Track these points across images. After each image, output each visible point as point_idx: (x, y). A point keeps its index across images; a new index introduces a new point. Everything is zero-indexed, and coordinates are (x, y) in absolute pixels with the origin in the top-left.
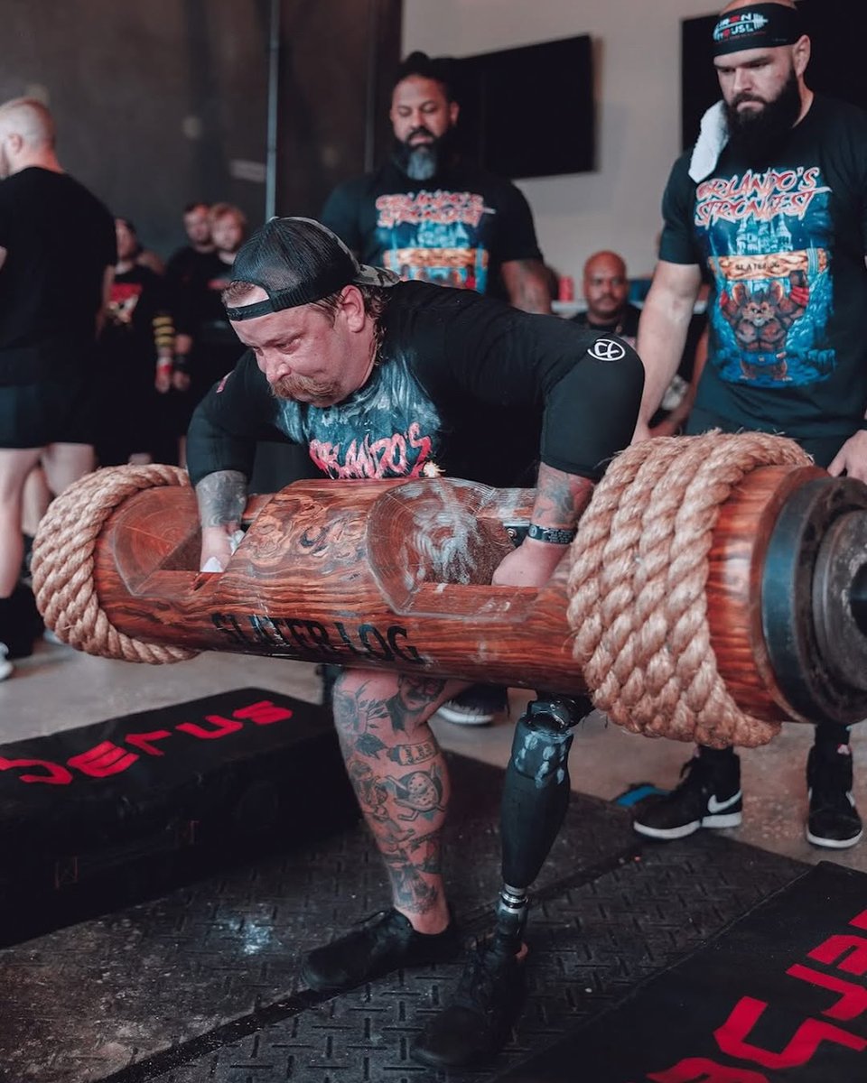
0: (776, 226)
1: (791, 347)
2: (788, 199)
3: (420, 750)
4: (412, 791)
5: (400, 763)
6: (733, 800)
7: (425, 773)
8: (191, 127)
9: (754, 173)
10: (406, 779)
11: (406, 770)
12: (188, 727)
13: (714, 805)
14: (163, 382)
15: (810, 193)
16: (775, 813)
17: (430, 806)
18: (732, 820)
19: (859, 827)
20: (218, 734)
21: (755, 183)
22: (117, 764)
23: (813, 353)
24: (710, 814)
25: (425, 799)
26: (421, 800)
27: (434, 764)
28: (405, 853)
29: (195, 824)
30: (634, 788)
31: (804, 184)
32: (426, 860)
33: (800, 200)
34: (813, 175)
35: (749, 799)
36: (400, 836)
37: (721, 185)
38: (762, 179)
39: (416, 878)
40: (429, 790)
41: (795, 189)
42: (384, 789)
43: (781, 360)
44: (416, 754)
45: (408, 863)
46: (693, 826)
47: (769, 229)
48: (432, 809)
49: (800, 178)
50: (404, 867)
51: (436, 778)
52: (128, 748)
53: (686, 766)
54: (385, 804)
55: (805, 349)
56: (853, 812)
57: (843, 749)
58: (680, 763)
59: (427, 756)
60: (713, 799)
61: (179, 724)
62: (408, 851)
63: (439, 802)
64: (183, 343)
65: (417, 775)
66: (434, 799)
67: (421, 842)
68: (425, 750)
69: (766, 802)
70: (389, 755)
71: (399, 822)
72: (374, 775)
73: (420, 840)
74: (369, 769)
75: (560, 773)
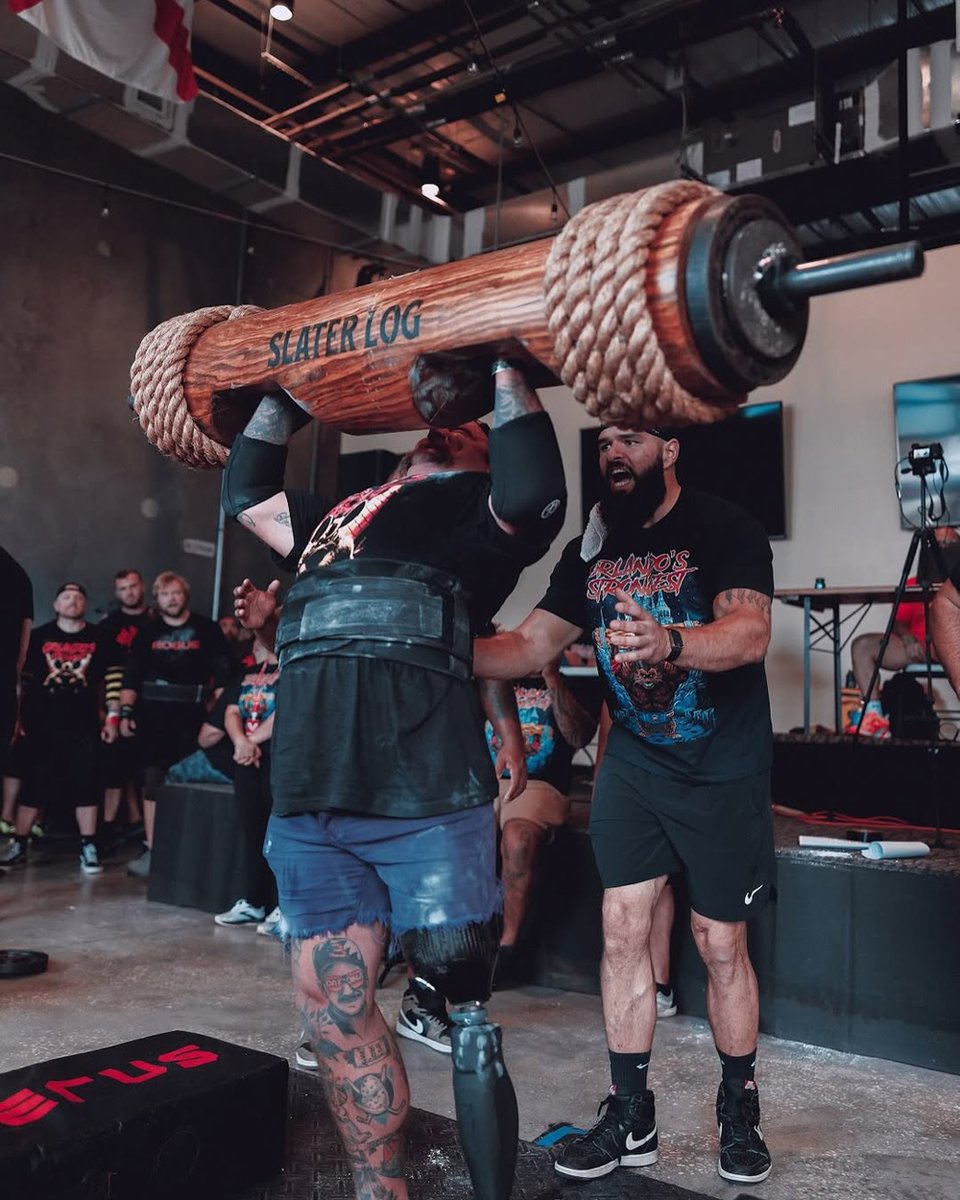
0: (656, 601)
1: (678, 708)
2: (665, 578)
3: (372, 1050)
4: (365, 1094)
5: (355, 1066)
6: (649, 1137)
7: (376, 1075)
8: (148, 508)
9: (636, 557)
10: (360, 1083)
11: (359, 1073)
12: (110, 1073)
13: (631, 1143)
14: (109, 733)
15: (683, 573)
16: (688, 1149)
17: (382, 1109)
18: (648, 1158)
19: (769, 1161)
20: (140, 1079)
21: (638, 565)
22: (36, 1111)
23: (697, 713)
24: (628, 1152)
25: (376, 1103)
26: (373, 1103)
27: (385, 1066)
28: (364, 1155)
29: (112, 1176)
30: (553, 1128)
31: (677, 565)
32: (383, 1163)
33: (674, 579)
34: (684, 557)
35: (662, 1136)
36: (359, 1138)
37: (608, 566)
38: (643, 561)
39: (374, 1180)
40: (380, 1093)
41: (670, 570)
42: (343, 1091)
43: (670, 718)
44: (368, 1055)
45: (367, 1165)
46: (611, 1165)
47: (650, 604)
48: (384, 1112)
49: (673, 560)
50: (363, 1169)
51: (387, 1081)
52: (49, 1095)
53: (603, 1104)
54: (345, 1106)
55: (691, 709)
56: (761, 1146)
57: (749, 1085)
58: (597, 1101)
59: (379, 1056)
60: (630, 1135)
61: (101, 1071)
62: (367, 1153)
63: (390, 1105)
64: (128, 696)
65: (368, 1078)
66: (385, 1102)
67: (378, 1145)
68: (376, 1050)
69: (681, 1138)
70: (346, 1057)
71: (358, 1124)
72: (335, 1076)
73: (378, 1142)
74: (330, 1070)
75: (498, 1065)
